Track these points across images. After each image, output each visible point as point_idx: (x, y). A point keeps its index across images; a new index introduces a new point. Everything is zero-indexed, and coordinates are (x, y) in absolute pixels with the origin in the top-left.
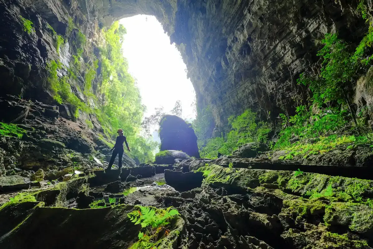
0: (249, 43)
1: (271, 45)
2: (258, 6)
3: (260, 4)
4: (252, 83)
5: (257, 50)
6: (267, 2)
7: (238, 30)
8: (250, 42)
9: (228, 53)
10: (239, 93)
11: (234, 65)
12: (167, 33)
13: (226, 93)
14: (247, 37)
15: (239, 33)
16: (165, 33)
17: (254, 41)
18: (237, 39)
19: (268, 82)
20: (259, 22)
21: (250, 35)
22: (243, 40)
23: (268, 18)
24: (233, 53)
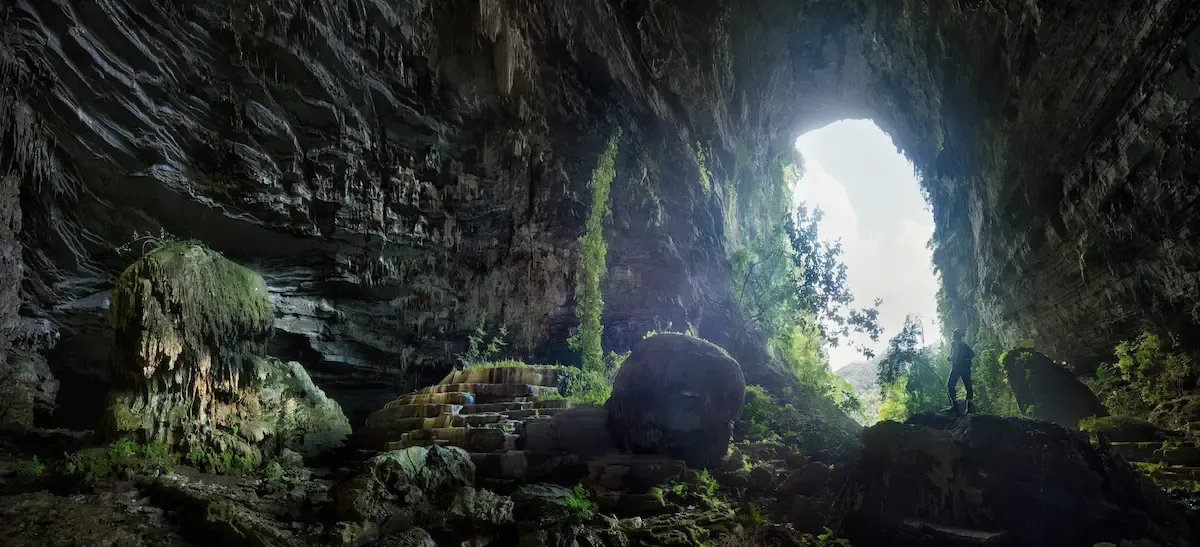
0: (1129, 186)
1: (1189, 193)
2: (1159, 109)
3: (1165, 107)
4: (1123, 276)
5: (1151, 203)
6: (1184, 102)
7: (1102, 156)
8: (1132, 184)
9: (1066, 209)
10: (1083, 297)
11: (1084, 237)
12: (903, 151)
13: (1046, 298)
14: (1128, 172)
15: (1104, 163)
16: (899, 151)
17: (1144, 183)
18: (1095, 177)
19: (1173, 274)
20: (1161, 142)
21: (1134, 170)
22: (1116, 180)
23: (1185, 135)
24: (1081, 207)
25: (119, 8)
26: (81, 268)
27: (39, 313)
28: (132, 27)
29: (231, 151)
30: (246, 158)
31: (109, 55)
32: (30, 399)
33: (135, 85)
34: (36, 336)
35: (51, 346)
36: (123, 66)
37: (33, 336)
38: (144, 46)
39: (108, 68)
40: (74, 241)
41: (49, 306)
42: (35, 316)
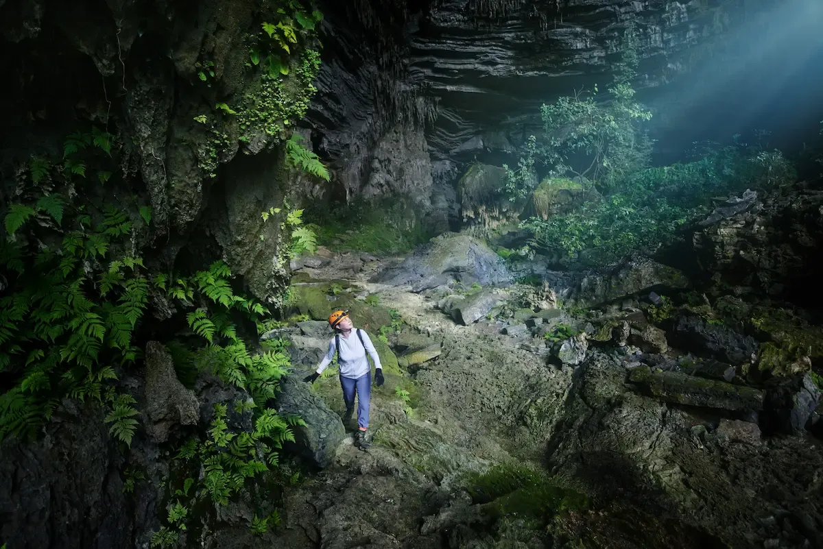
25: (459, 43)
26: (461, 127)
27: (443, 157)
28: (468, 45)
29: (545, 38)
30: (559, 38)
31: (457, 61)
32: (446, 218)
33: (476, 65)
34: (443, 174)
35: (454, 178)
36: (465, 61)
37: (441, 173)
38: (478, 48)
39: (458, 67)
40: (453, 116)
41: (446, 151)
42: (441, 160)
